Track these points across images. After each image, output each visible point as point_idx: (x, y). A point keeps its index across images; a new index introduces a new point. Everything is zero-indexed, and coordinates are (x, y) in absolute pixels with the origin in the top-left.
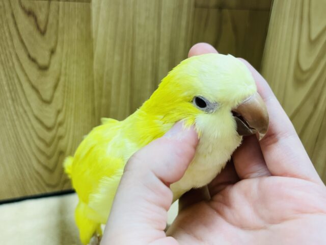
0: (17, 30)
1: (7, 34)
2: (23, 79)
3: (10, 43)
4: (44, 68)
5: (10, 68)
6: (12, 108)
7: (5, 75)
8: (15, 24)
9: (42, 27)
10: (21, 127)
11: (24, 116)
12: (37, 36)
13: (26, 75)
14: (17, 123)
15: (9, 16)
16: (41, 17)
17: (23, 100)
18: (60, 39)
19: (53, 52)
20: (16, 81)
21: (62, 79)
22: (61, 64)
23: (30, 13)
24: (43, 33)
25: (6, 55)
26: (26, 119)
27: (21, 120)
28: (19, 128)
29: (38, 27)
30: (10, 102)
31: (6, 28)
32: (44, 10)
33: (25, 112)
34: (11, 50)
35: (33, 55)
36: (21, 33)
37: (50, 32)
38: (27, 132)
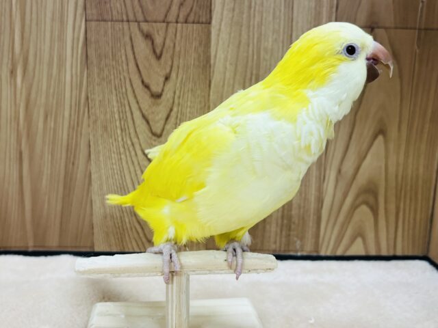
0: (134, 53)
1: (124, 58)
3: (125, 67)
4: (157, 96)
5: (123, 94)
6: (120, 139)
7: (117, 101)
9: (158, 51)
10: (127, 162)
11: (131, 149)
12: (153, 60)
13: (138, 102)
14: (123, 156)
15: (127, 39)
16: (158, 40)
17: (132, 131)
18: (175, 63)
19: (167, 78)
20: (127, 108)
21: (175, 109)
22: (175, 93)
23: (148, 37)
24: (159, 57)
25: (121, 79)
26: (133, 153)
27: (128, 153)
28: (124, 163)
29: (154, 52)
30: (119, 132)
31: (123, 51)
32: (162, 33)
33: (133, 144)
34: (126, 74)
35: (146, 81)
36: (137, 57)
37: (166, 56)
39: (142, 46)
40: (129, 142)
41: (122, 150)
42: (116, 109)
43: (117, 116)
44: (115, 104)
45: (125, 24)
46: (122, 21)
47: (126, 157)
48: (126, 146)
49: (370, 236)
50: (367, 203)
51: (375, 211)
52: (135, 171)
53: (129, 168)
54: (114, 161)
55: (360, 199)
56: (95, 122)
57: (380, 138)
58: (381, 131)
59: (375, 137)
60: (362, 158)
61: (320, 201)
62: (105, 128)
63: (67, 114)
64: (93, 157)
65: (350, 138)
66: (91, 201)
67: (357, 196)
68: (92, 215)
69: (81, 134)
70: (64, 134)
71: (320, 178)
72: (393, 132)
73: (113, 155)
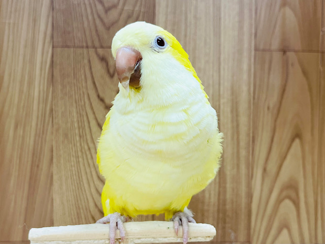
0: (92, 73)
1: (83, 77)
2: (91, 117)
5: (82, 106)
6: (78, 144)
7: (77, 113)
8: (91, 68)
10: (84, 165)
11: (88, 153)
13: (94, 113)
14: (80, 159)
15: (86, 61)
17: (89, 137)
20: (85, 118)
25: (80, 95)
26: (89, 156)
30: (78, 138)
31: (82, 71)
33: (89, 149)
34: (85, 90)
36: (94, 76)
38: (88, 170)
39: (98, 67)
40: (86, 147)
41: (80, 154)
42: (75, 120)
43: (76, 125)
44: (75, 114)
45: (85, 50)
46: (82, 47)
47: (83, 160)
48: (83, 151)
49: (294, 227)
50: (289, 198)
51: (296, 204)
52: (91, 172)
53: (85, 169)
54: (73, 164)
55: (284, 194)
56: (57, 130)
57: (297, 141)
58: (297, 135)
59: (293, 140)
60: (283, 158)
61: (250, 196)
62: (66, 136)
63: (34, 124)
64: (55, 160)
65: (272, 141)
66: (52, 199)
67: (281, 191)
68: (52, 211)
69: (45, 141)
70: (30, 141)
71: (249, 176)
72: (307, 136)
73: (72, 158)
